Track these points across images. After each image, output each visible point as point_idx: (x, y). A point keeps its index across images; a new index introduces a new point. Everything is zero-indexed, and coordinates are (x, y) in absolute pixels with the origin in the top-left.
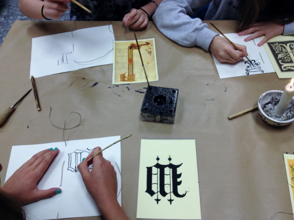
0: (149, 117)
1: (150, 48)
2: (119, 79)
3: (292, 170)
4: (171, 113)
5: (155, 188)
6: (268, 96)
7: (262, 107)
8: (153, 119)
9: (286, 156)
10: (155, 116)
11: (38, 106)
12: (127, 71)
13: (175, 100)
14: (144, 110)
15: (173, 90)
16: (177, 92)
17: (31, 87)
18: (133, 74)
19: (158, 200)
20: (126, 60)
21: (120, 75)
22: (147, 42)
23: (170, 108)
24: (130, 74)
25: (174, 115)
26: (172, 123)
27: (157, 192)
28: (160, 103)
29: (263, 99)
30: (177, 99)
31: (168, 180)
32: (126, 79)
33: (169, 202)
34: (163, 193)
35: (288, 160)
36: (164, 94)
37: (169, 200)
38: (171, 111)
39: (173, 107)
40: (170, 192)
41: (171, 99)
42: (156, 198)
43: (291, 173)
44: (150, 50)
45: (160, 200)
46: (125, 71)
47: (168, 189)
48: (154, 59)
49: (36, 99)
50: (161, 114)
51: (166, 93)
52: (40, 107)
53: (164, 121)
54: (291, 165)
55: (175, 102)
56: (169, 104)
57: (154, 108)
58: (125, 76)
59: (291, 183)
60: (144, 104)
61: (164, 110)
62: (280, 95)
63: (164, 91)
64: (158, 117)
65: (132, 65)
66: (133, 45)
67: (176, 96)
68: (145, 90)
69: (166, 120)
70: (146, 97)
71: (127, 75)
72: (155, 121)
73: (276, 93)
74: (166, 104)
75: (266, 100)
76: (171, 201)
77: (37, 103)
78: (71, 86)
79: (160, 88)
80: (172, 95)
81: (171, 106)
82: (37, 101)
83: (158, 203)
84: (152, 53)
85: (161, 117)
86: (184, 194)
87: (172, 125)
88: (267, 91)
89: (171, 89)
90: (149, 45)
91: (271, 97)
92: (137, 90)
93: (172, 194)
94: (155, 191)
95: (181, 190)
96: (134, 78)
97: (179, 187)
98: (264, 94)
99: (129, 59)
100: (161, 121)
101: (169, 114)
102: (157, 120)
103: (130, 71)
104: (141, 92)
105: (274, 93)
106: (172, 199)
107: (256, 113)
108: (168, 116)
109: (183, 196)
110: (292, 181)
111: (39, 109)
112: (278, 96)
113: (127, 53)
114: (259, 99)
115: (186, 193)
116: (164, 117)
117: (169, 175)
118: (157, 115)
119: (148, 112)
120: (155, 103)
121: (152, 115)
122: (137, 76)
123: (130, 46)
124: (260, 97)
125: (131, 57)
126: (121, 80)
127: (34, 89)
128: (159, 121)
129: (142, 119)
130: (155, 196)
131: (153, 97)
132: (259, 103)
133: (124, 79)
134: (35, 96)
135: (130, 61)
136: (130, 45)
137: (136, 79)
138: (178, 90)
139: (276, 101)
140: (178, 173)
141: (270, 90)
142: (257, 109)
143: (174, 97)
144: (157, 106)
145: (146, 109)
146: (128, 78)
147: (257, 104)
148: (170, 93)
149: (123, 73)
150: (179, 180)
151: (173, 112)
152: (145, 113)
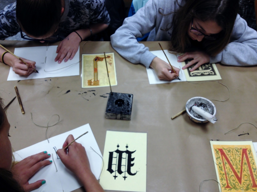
0: (112, 115)
1: (111, 61)
2: (87, 84)
3: (217, 152)
4: (129, 112)
5: (114, 168)
6: (192, 102)
7: (189, 110)
8: (114, 117)
9: (211, 142)
10: (116, 115)
11: (22, 110)
12: (93, 78)
13: (131, 102)
14: (108, 111)
15: (129, 95)
16: (132, 96)
17: (15, 95)
18: (98, 80)
19: (115, 177)
20: (92, 70)
21: (88, 81)
22: (108, 55)
23: (127, 109)
24: (95, 80)
25: (131, 114)
26: (129, 119)
27: (116, 171)
28: (120, 105)
29: (189, 104)
30: (132, 102)
31: (124, 162)
32: (92, 84)
33: (124, 178)
34: (120, 172)
35: (214, 145)
36: (123, 98)
37: (124, 177)
38: (128, 111)
39: (130, 108)
40: (124, 171)
41: (128, 102)
42: (114, 175)
43: (216, 154)
44: (110, 62)
45: (117, 177)
46: (92, 78)
47: (124, 169)
48: (113, 69)
49: (21, 104)
50: (121, 113)
51: (124, 97)
52: (24, 111)
53: (124, 118)
54: (215, 149)
55: (131, 104)
56: (127, 105)
57: (116, 109)
58: (91, 82)
59: (216, 161)
60: (108, 106)
61: (123, 110)
62: (201, 100)
63: (123, 96)
64: (119, 116)
65: (96, 73)
66: (97, 57)
67: (131, 99)
68: (108, 96)
69: (125, 117)
70: (109, 100)
71: (93, 81)
72: (116, 119)
73: (197, 99)
74: (124, 106)
75: (191, 104)
76: (125, 177)
77: (21, 108)
78: (48, 93)
79: (119, 93)
80: (128, 99)
81: (128, 107)
82: (21, 106)
83: (115, 178)
84: (112, 64)
85: (121, 116)
86: (135, 173)
87: (129, 121)
88: (191, 98)
89: (127, 94)
90: (110, 58)
91: (194, 102)
92: (101, 95)
93: (126, 172)
94: (114, 170)
95: (133, 170)
96: (99, 83)
97: (132, 168)
98: (189, 101)
99: (94, 68)
100: (121, 119)
101: (127, 113)
102: (118, 118)
103: (95, 78)
104: (104, 97)
105: (196, 99)
106: (126, 176)
107: (185, 115)
108: (126, 114)
109: (134, 174)
110: (216, 160)
111: (23, 112)
112: (199, 101)
113: (93, 64)
114: (186, 104)
115: (137, 172)
116: (123, 116)
117: (125, 159)
118: (118, 114)
119: (112, 112)
120: (116, 105)
121: (115, 114)
122: (101, 82)
123: (95, 59)
124: (187, 103)
125: (96, 67)
126: (88, 85)
127: (18, 96)
128: (119, 118)
129: (107, 117)
130: (113, 174)
131: (114, 101)
132: (186, 108)
133: (91, 84)
134: (19, 102)
135: (95, 70)
136: (95, 57)
137: (100, 84)
138: (133, 95)
139: (198, 104)
140: (132, 157)
141: (193, 97)
142: (185, 112)
143: (130, 100)
144: (118, 107)
145: (110, 110)
146: (94, 83)
147: (185, 108)
148: (127, 97)
149: (90, 79)
150: (132, 163)
151: (130, 111)
152: (109, 113)
